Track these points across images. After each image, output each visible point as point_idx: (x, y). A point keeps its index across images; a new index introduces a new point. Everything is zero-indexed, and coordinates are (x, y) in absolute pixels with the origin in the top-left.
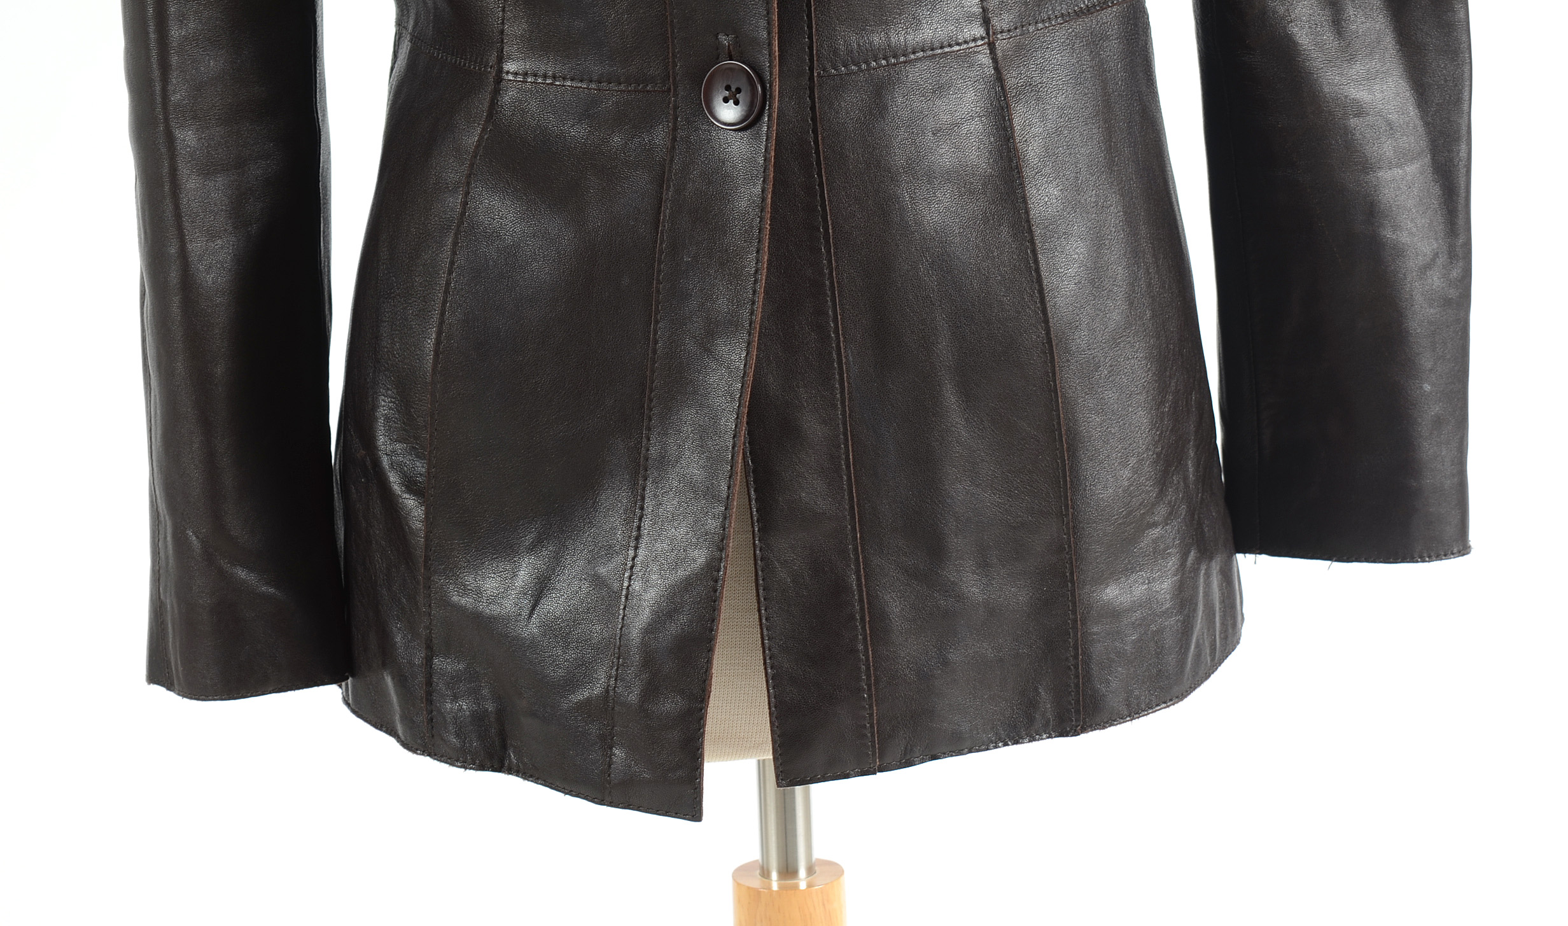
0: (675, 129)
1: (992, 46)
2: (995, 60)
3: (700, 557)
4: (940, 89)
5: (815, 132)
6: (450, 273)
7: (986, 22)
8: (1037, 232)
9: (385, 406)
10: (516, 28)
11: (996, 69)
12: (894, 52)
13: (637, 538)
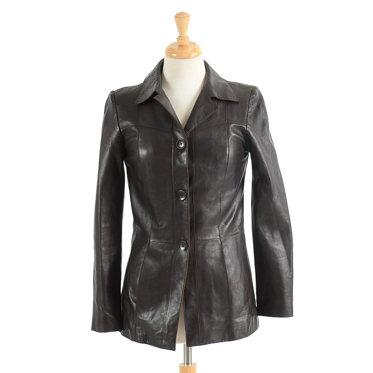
0: (175, 250)
1: (221, 239)
2: (221, 241)
3: (176, 312)
4: (213, 246)
5: (195, 251)
6: (142, 270)
7: (220, 236)
8: (227, 266)
9: (130, 289)
10: (152, 235)
11: (221, 243)
12: (206, 240)
13: (167, 309)
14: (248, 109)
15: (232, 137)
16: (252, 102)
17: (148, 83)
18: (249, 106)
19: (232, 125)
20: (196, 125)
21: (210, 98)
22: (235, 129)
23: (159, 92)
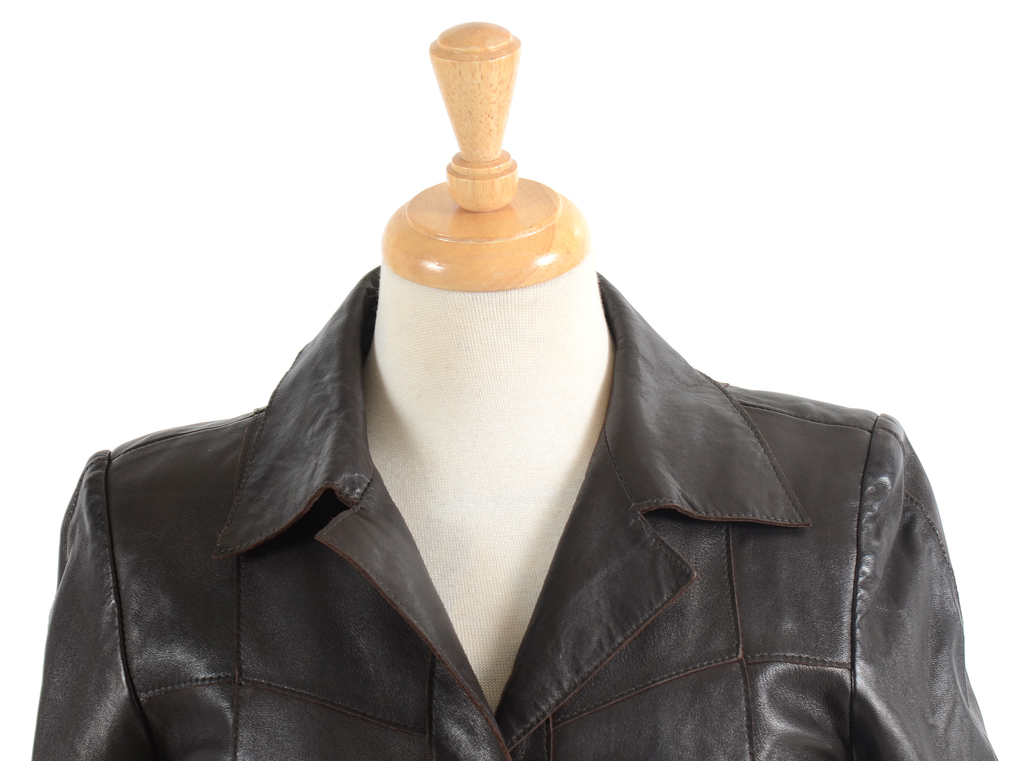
14: (858, 567)
15: (775, 745)
16: (873, 519)
17: (292, 419)
18: (863, 548)
19: (773, 671)
20: (566, 685)
21: (641, 517)
22: (791, 696)
23: (353, 489)
